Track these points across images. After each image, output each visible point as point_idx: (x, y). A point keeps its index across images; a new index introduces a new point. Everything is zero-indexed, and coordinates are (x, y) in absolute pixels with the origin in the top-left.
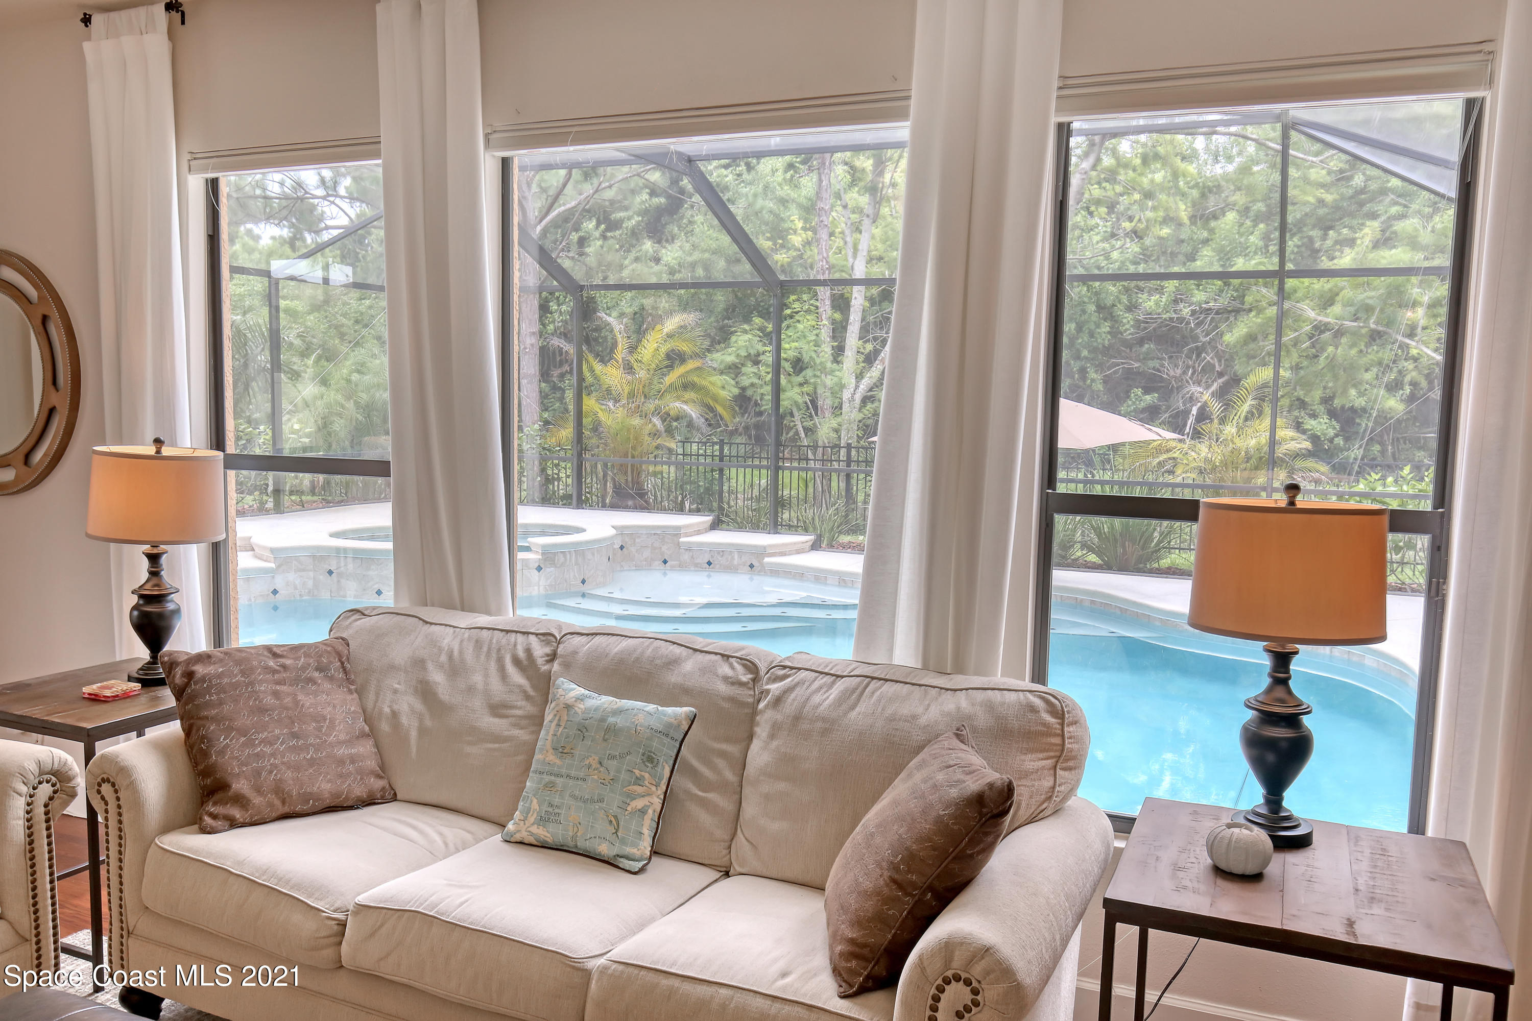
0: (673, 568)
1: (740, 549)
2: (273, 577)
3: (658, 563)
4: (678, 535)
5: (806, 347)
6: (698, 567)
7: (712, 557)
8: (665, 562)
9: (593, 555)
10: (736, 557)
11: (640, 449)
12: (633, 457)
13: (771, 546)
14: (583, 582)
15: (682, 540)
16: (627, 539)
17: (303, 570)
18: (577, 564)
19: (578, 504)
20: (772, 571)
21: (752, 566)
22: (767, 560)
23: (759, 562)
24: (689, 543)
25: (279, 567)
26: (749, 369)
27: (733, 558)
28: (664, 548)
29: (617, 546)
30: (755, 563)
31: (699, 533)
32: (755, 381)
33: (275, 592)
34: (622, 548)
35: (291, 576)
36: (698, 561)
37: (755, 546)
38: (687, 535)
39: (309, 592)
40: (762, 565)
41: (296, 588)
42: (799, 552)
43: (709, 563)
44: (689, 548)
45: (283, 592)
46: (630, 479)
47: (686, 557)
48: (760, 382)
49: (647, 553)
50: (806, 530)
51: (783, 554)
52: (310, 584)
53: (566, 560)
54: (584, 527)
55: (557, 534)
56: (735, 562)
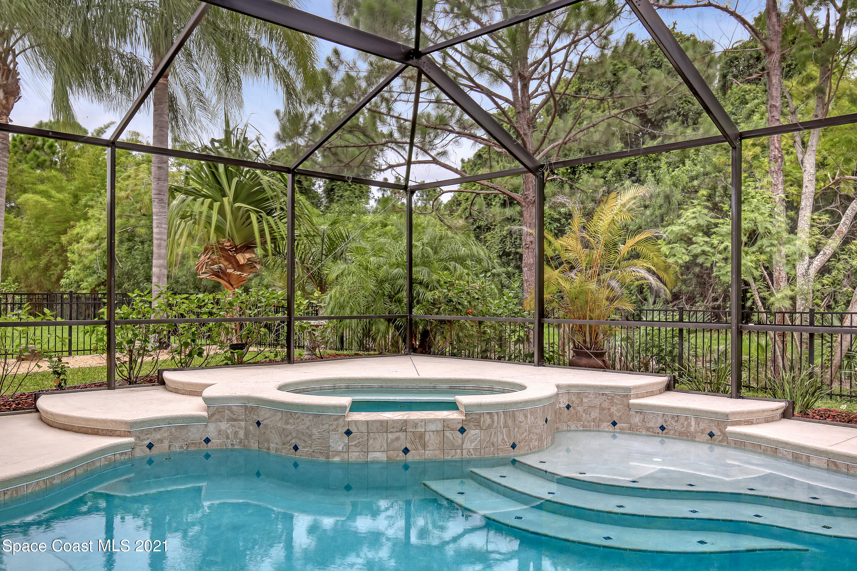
0: (622, 431)
1: (698, 414)
2: (206, 426)
3: (606, 425)
4: (627, 397)
5: (760, 218)
6: (650, 432)
7: (666, 421)
8: (614, 424)
9: (526, 417)
10: (693, 423)
11: (597, 312)
12: (591, 319)
13: (734, 414)
14: (514, 446)
15: (632, 401)
16: (574, 398)
17: (235, 420)
18: (506, 426)
19: (539, 361)
20: (736, 443)
21: (711, 435)
22: (730, 429)
23: (721, 431)
24: (640, 405)
25: (211, 416)
26: (700, 238)
27: (689, 425)
28: (613, 409)
29: (563, 405)
30: (716, 431)
31: (651, 394)
32: (707, 248)
33: (207, 441)
34: (568, 407)
35: (224, 426)
36: (651, 424)
37: (716, 413)
38: (637, 397)
39: (241, 442)
40: (724, 434)
41: (228, 438)
42: (768, 420)
43: (662, 428)
44: (641, 410)
45: (215, 442)
46: (588, 340)
47: (637, 419)
48: (712, 251)
49: (595, 414)
50: (775, 397)
51: (750, 423)
52: (241, 434)
53: (493, 421)
54: (526, 384)
55: (503, 392)
56: (692, 429)
